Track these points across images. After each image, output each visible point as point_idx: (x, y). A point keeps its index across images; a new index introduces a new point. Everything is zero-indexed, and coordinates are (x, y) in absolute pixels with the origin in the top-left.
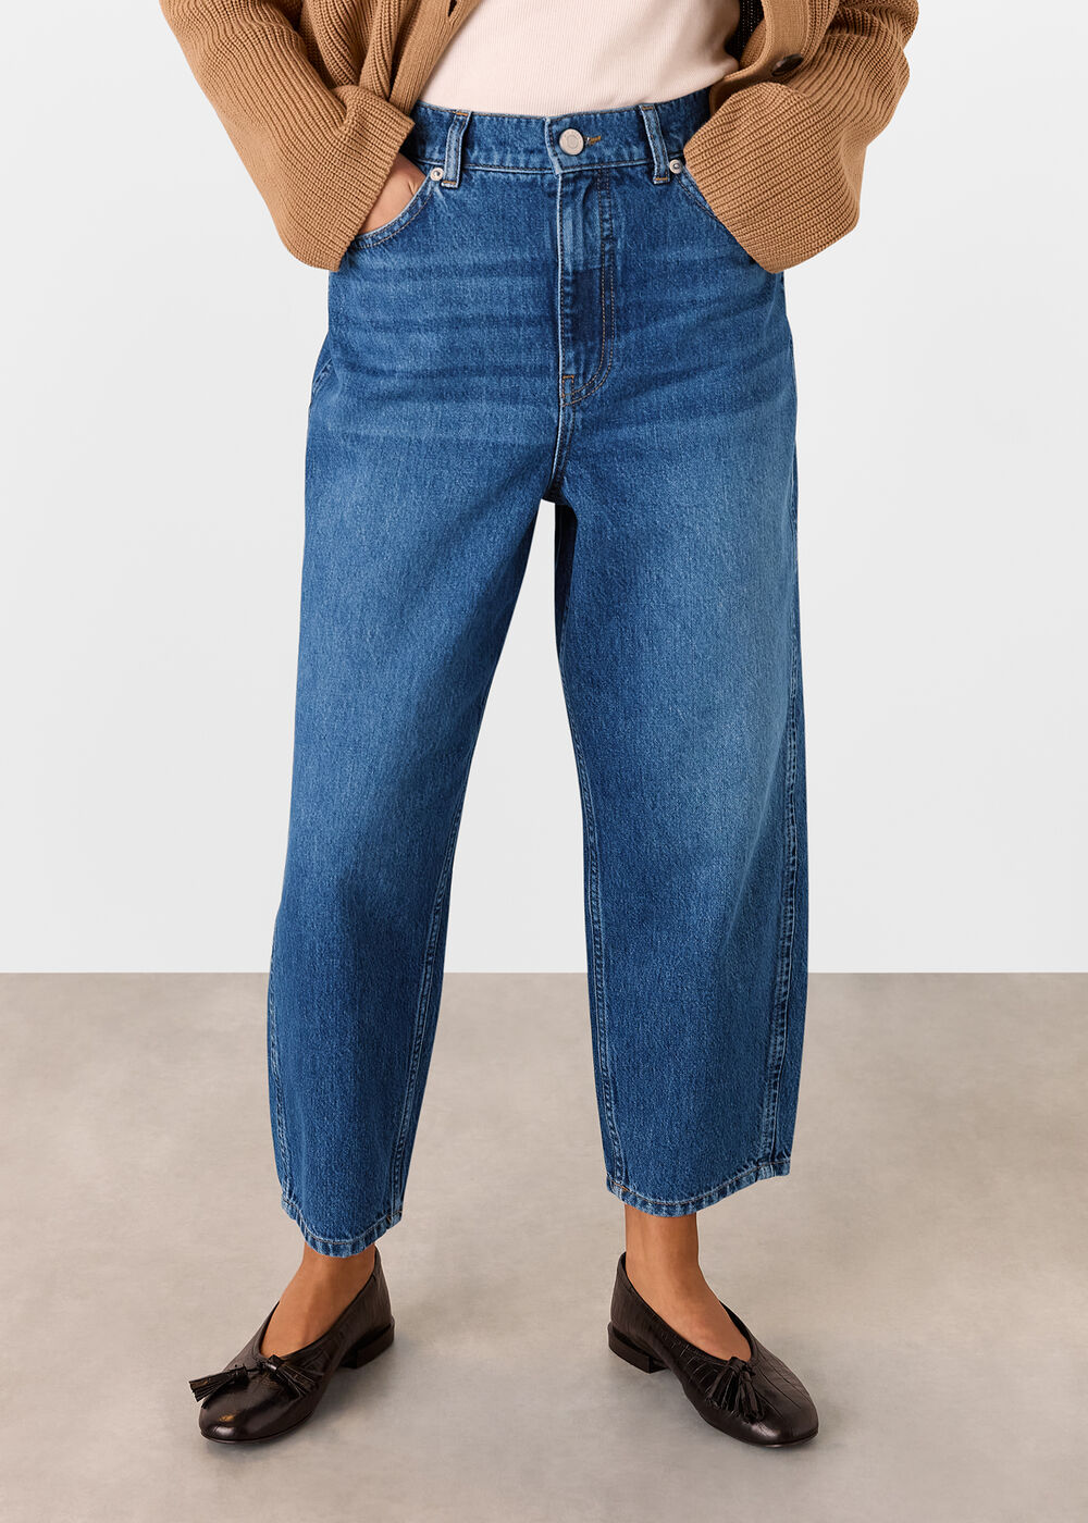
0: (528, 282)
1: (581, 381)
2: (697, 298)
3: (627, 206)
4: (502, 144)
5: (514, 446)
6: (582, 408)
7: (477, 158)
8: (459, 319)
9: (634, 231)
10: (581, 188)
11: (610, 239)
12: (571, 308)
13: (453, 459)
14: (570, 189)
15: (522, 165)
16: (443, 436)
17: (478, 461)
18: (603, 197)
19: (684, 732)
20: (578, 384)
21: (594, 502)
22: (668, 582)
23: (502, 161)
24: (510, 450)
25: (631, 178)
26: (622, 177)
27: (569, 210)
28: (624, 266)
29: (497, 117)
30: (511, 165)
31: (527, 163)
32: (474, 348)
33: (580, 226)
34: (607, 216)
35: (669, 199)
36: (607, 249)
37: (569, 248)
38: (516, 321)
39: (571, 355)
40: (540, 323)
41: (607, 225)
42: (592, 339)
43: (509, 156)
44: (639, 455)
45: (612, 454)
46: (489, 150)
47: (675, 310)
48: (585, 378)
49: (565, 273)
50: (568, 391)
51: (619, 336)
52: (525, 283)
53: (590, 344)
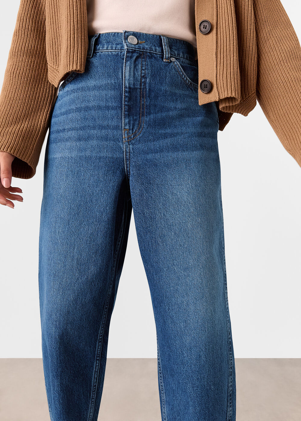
0: (113, 92)
1: (131, 132)
2: (177, 107)
3: (152, 66)
4: (108, 42)
5: (107, 157)
6: (132, 143)
7: (99, 48)
8: (87, 107)
9: (153, 76)
10: (134, 56)
11: (144, 77)
12: (128, 102)
13: (84, 163)
14: (130, 55)
15: (114, 49)
16: (81, 155)
17: (94, 164)
18: (143, 61)
19: (178, 277)
20: (130, 133)
21: (139, 184)
22: (168, 216)
23: (107, 48)
24: (105, 159)
25: (155, 58)
26: (151, 56)
27: (129, 63)
28: (150, 89)
29: (108, 33)
30: (110, 49)
31: (116, 48)
32: (92, 118)
33: (132, 69)
34: (144, 68)
35: (168, 68)
36: (143, 81)
37: (127, 77)
38: (108, 108)
39: (127, 120)
40: (116, 109)
41: (143, 72)
42: (136, 116)
43: (110, 46)
44: (156, 165)
45: (146, 165)
46: (103, 45)
47: (169, 110)
48: (133, 131)
49: (126, 87)
50: (126, 136)
51: (146, 116)
52: (111, 93)
53: (135, 118)
